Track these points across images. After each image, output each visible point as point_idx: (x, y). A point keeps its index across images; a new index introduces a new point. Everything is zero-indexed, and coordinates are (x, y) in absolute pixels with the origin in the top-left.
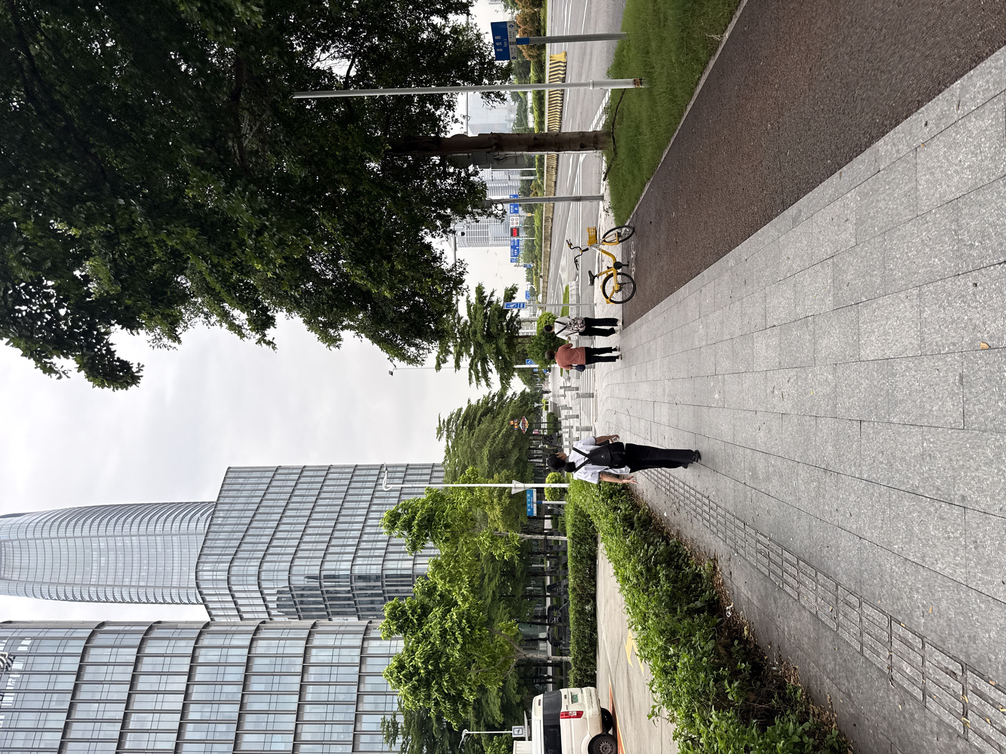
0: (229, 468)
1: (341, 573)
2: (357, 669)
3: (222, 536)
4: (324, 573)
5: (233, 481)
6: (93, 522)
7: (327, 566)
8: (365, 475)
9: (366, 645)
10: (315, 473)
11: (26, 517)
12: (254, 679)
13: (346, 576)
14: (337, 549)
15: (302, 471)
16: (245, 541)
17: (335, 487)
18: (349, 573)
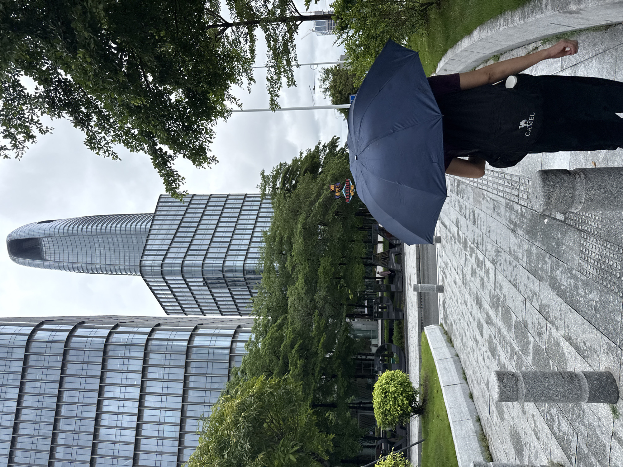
0: (161, 195)
1: (237, 269)
2: (228, 365)
3: (157, 242)
4: (225, 269)
5: (164, 204)
6: (92, 226)
7: (227, 264)
8: (252, 201)
9: (234, 346)
10: (218, 199)
11: (53, 223)
12: (150, 370)
13: (240, 271)
14: (234, 253)
15: (210, 198)
16: (173, 246)
17: (232, 209)
18: (242, 269)
